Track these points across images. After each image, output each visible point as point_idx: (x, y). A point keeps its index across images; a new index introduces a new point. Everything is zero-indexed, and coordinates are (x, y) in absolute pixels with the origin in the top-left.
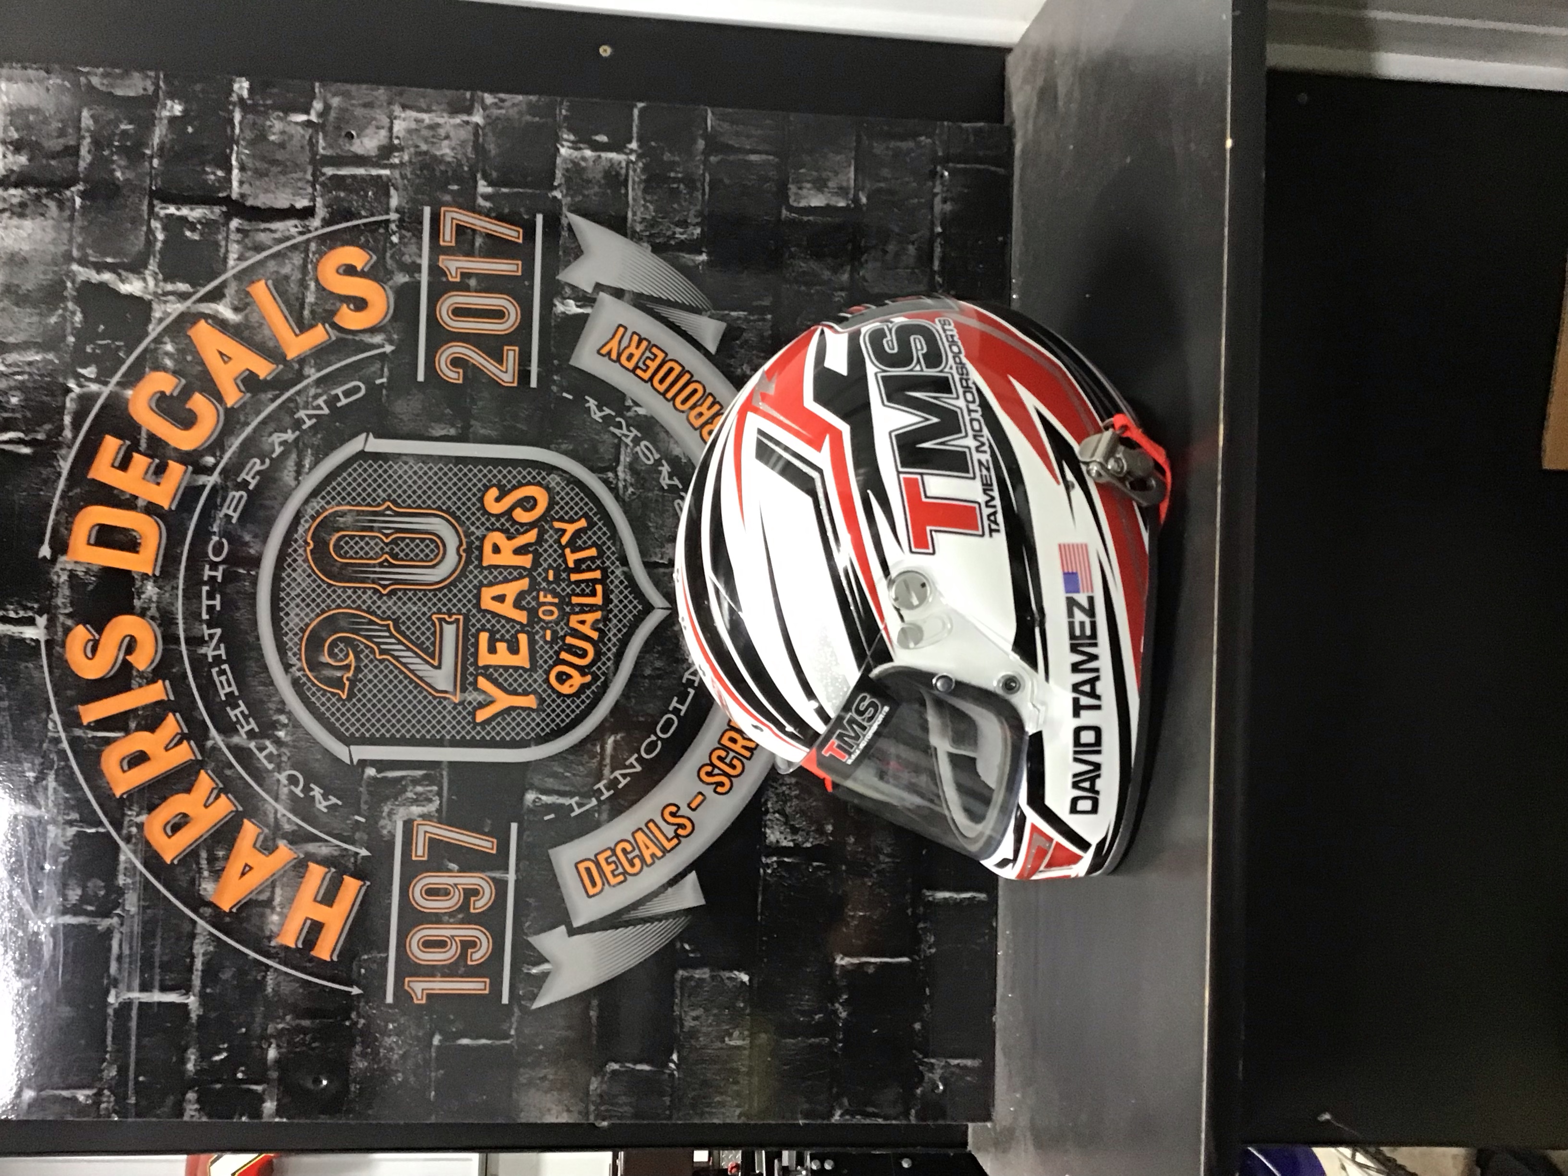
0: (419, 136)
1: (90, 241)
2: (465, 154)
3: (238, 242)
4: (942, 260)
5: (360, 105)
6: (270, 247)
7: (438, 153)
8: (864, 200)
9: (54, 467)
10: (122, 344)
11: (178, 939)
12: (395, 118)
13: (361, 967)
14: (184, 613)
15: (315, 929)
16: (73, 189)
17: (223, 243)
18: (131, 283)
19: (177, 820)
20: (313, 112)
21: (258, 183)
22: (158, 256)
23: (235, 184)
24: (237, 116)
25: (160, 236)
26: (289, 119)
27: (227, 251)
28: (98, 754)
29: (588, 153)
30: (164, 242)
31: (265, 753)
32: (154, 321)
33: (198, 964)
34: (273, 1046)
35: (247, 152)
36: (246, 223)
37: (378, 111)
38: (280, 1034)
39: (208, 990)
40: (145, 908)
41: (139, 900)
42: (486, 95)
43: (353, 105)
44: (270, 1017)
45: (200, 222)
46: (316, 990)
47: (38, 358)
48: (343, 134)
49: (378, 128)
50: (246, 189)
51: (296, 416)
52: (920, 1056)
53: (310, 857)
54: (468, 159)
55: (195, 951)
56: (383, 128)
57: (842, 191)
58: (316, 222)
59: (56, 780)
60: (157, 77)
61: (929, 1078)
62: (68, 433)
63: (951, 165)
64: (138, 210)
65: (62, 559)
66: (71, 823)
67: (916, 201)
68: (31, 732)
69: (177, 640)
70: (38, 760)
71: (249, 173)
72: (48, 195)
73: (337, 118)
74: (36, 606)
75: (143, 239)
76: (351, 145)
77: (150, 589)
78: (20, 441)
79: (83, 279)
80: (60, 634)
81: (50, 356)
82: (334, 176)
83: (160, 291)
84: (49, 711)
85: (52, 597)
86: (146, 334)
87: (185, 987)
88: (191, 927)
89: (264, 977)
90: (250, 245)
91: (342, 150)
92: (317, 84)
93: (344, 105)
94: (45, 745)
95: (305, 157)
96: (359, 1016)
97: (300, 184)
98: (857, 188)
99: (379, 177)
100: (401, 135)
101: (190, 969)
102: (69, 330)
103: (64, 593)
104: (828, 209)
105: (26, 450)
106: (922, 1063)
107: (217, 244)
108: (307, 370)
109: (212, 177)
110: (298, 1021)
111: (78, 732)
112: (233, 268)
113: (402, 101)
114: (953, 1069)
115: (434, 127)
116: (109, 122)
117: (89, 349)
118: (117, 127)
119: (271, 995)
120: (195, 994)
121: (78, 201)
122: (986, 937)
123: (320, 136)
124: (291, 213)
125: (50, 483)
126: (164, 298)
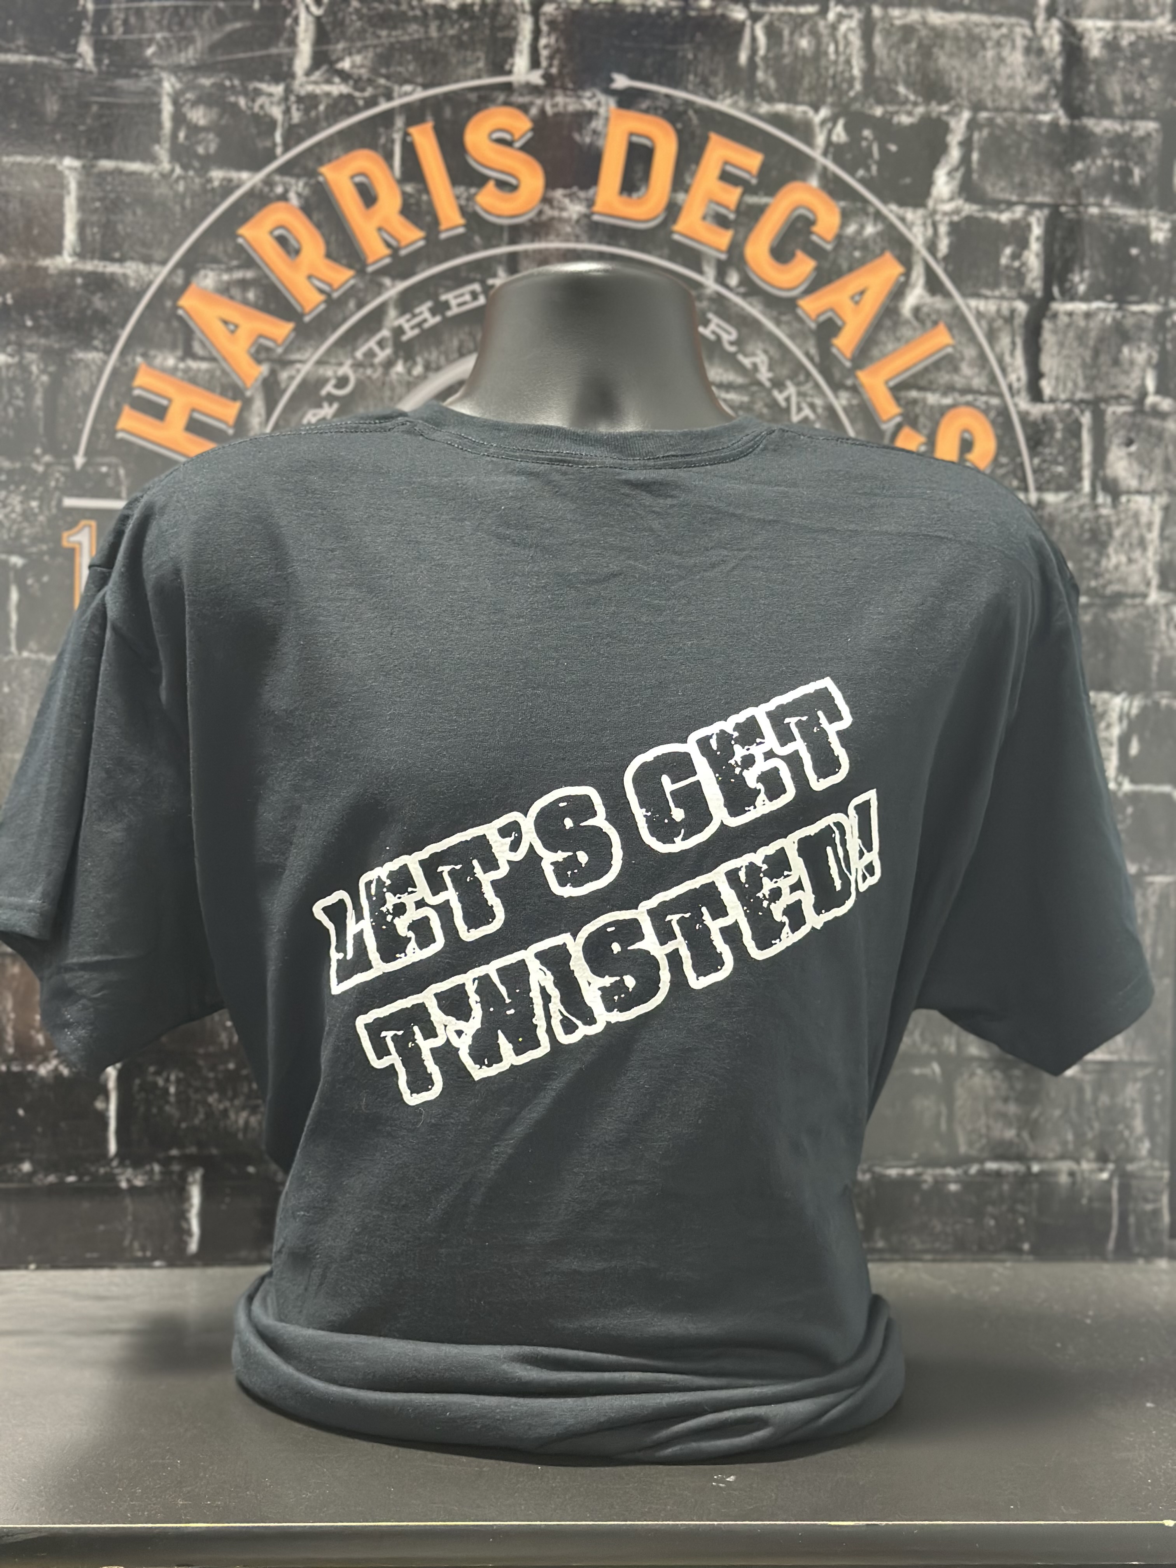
0: (1130, 526)
1: (998, 132)
2: (1110, 582)
3: (999, 311)
5: (1167, 456)
6: (993, 350)
7: (1111, 550)
9: (723, 92)
10: (874, 173)
11: (144, 244)
12: (1153, 499)
13: (109, 465)
14: (547, 250)
15: (158, 412)
16: (1061, 113)
17: (997, 293)
18: (947, 183)
19: (293, 242)
20: (1158, 398)
21: (1071, 334)
22: (980, 215)
23: (1069, 306)
24: (1151, 308)
25: (1005, 217)
26: (1149, 370)
27: (986, 298)
28: (372, 145)
29: (1116, 732)
30: (997, 222)
31: (377, 349)
32: (901, 211)
33: (112, 268)
34: (10, 360)
35: (1109, 320)
36: (1022, 320)
37: (1161, 477)
38: (23, 367)
39: (79, 281)
40: (182, 201)
43: (1166, 447)
44: (47, 354)
45: (1023, 264)
46: (80, 410)
47: (856, 72)
48: (1133, 435)
49: (1140, 478)
50: (1064, 320)
51: (789, 383)
53: (247, 403)
54: (1104, 586)
55: (129, 264)
56: (1140, 483)
58: (1024, 403)
59: (342, 96)
62: (764, 108)
63: (1116, 1182)
64: (1036, 190)
65: (612, 102)
66: (287, 111)
67: (1070, 1137)
68: (400, 64)
69: (513, 241)
70: (364, 72)
71: (1082, 323)
72: (1053, 82)
73: (1150, 426)
74: (554, 71)
75: (1001, 196)
76: (1119, 445)
77: (575, 209)
78: (754, 50)
79: (952, 126)
80: (521, 100)
81: (858, 86)
82: (1081, 425)
83: (938, 217)
84: (425, 86)
85: (564, 88)
86: (884, 201)
87: (84, 251)
88: (159, 259)
89: (96, 349)
90: (995, 325)
91: (1112, 434)
93: (1167, 435)
94: (382, 81)
95: (1101, 389)
96: (48, 465)
97: (1070, 384)
99: (1080, 479)
100: (1133, 506)
101: (106, 257)
102: (891, 108)
103: (573, 106)
105: (743, 57)
107: (995, 285)
108: (844, 396)
109: (1077, 279)
110: (41, 390)
111: (399, 122)
112: (967, 306)
115: (1142, 544)
116: (1142, 154)
117: (866, 133)
118: (1136, 164)
119: (74, 357)
120: (73, 263)
121: (1046, 118)
122: (139, 1254)
123: (1128, 408)
124: (1035, 374)
125: (705, 87)
126: (929, 222)
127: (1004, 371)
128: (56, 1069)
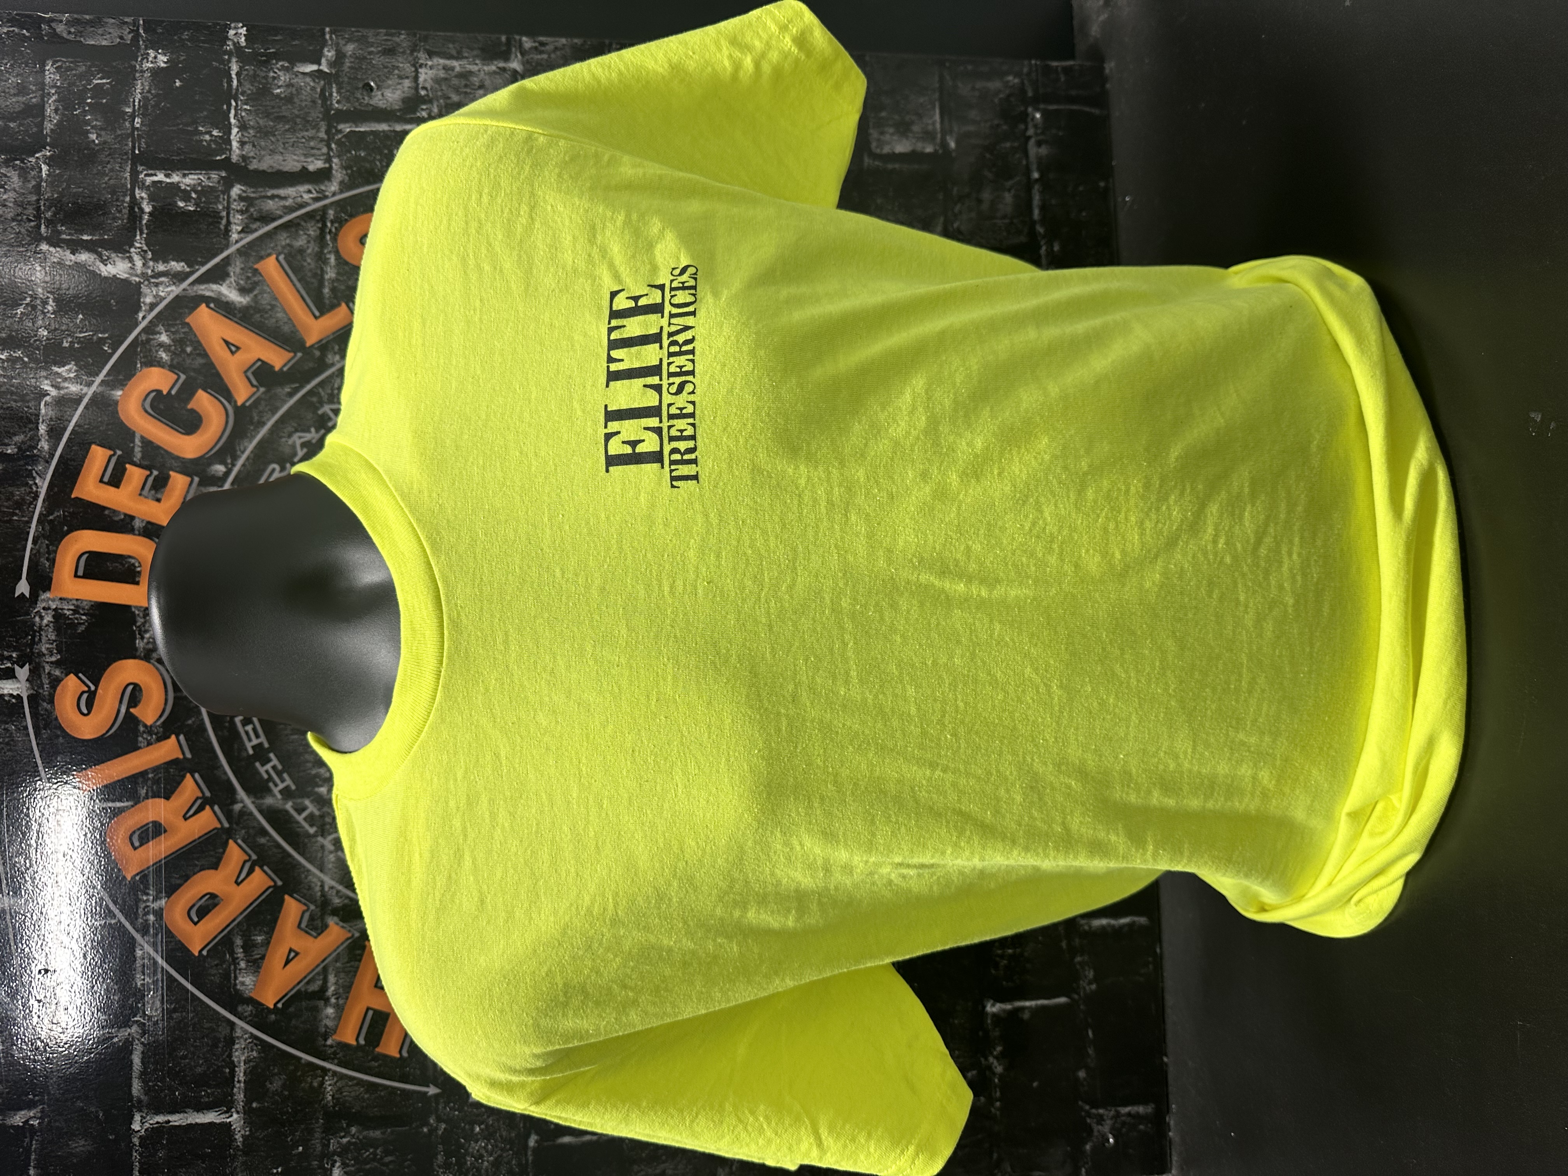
0: (450, 86)
1: (61, 216)
3: (241, 212)
4: (1043, 208)
5: (379, 52)
6: (281, 217)
8: (953, 145)
9: (30, 487)
10: (106, 335)
11: (214, 1046)
12: (421, 66)
16: (37, 155)
17: (224, 214)
18: (114, 264)
20: (323, 61)
21: (263, 143)
22: (146, 231)
23: (235, 144)
24: (235, 68)
25: (147, 208)
26: (296, 69)
27: (229, 223)
30: (150, 214)
32: (144, 308)
33: (240, 1075)
34: (338, 1164)
35: (247, 108)
36: (249, 190)
37: (400, 59)
38: (344, 1151)
39: (254, 1105)
40: (170, 1012)
41: (162, 1003)
42: (524, 39)
43: (370, 53)
44: (330, 1130)
45: (194, 189)
46: (382, 1093)
48: (361, 85)
49: (400, 77)
50: (248, 150)
52: (1087, 1107)
55: (236, 1060)
56: (407, 78)
57: (928, 136)
58: (334, 187)
60: (135, 23)
61: (1099, 1131)
62: (44, 445)
63: (1042, 106)
64: (119, 178)
67: (1008, 145)
71: (252, 132)
72: (8, 163)
73: (351, 68)
74: (14, 654)
75: (126, 211)
76: (370, 97)
79: (55, 260)
81: (19, 353)
82: (351, 132)
83: (149, 271)
85: (33, 642)
86: (137, 324)
87: (225, 1103)
88: (229, 1031)
89: (322, 1083)
90: (255, 215)
91: (360, 104)
92: (327, 29)
93: (360, 53)
95: (316, 114)
96: (439, 1120)
97: (312, 144)
98: (944, 133)
100: (428, 86)
101: (230, 1081)
102: (40, 322)
104: (913, 156)
106: (1089, 1115)
107: (217, 216)
109: (207, 137)
110: (365, 1133)
112: (237, 242)
113: (428, 47)
114: (1123, 1118)
115: (465, 75)
116: (81, 77)
117: (66, 345)
118: (90, 81)
119: (331, 1104)
120: (238, 1112)
121: (45, 168)
122: (1151, 967)
123: (334, 90)
124: (303, 176)
125: (24, 505)
126: (153, 280)
127: (301, 206)
128: (996, 1058)
